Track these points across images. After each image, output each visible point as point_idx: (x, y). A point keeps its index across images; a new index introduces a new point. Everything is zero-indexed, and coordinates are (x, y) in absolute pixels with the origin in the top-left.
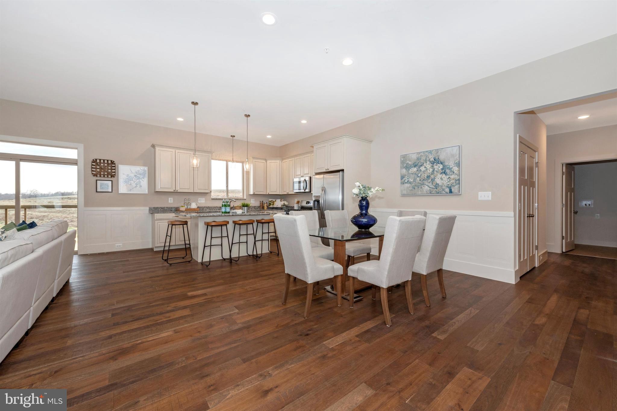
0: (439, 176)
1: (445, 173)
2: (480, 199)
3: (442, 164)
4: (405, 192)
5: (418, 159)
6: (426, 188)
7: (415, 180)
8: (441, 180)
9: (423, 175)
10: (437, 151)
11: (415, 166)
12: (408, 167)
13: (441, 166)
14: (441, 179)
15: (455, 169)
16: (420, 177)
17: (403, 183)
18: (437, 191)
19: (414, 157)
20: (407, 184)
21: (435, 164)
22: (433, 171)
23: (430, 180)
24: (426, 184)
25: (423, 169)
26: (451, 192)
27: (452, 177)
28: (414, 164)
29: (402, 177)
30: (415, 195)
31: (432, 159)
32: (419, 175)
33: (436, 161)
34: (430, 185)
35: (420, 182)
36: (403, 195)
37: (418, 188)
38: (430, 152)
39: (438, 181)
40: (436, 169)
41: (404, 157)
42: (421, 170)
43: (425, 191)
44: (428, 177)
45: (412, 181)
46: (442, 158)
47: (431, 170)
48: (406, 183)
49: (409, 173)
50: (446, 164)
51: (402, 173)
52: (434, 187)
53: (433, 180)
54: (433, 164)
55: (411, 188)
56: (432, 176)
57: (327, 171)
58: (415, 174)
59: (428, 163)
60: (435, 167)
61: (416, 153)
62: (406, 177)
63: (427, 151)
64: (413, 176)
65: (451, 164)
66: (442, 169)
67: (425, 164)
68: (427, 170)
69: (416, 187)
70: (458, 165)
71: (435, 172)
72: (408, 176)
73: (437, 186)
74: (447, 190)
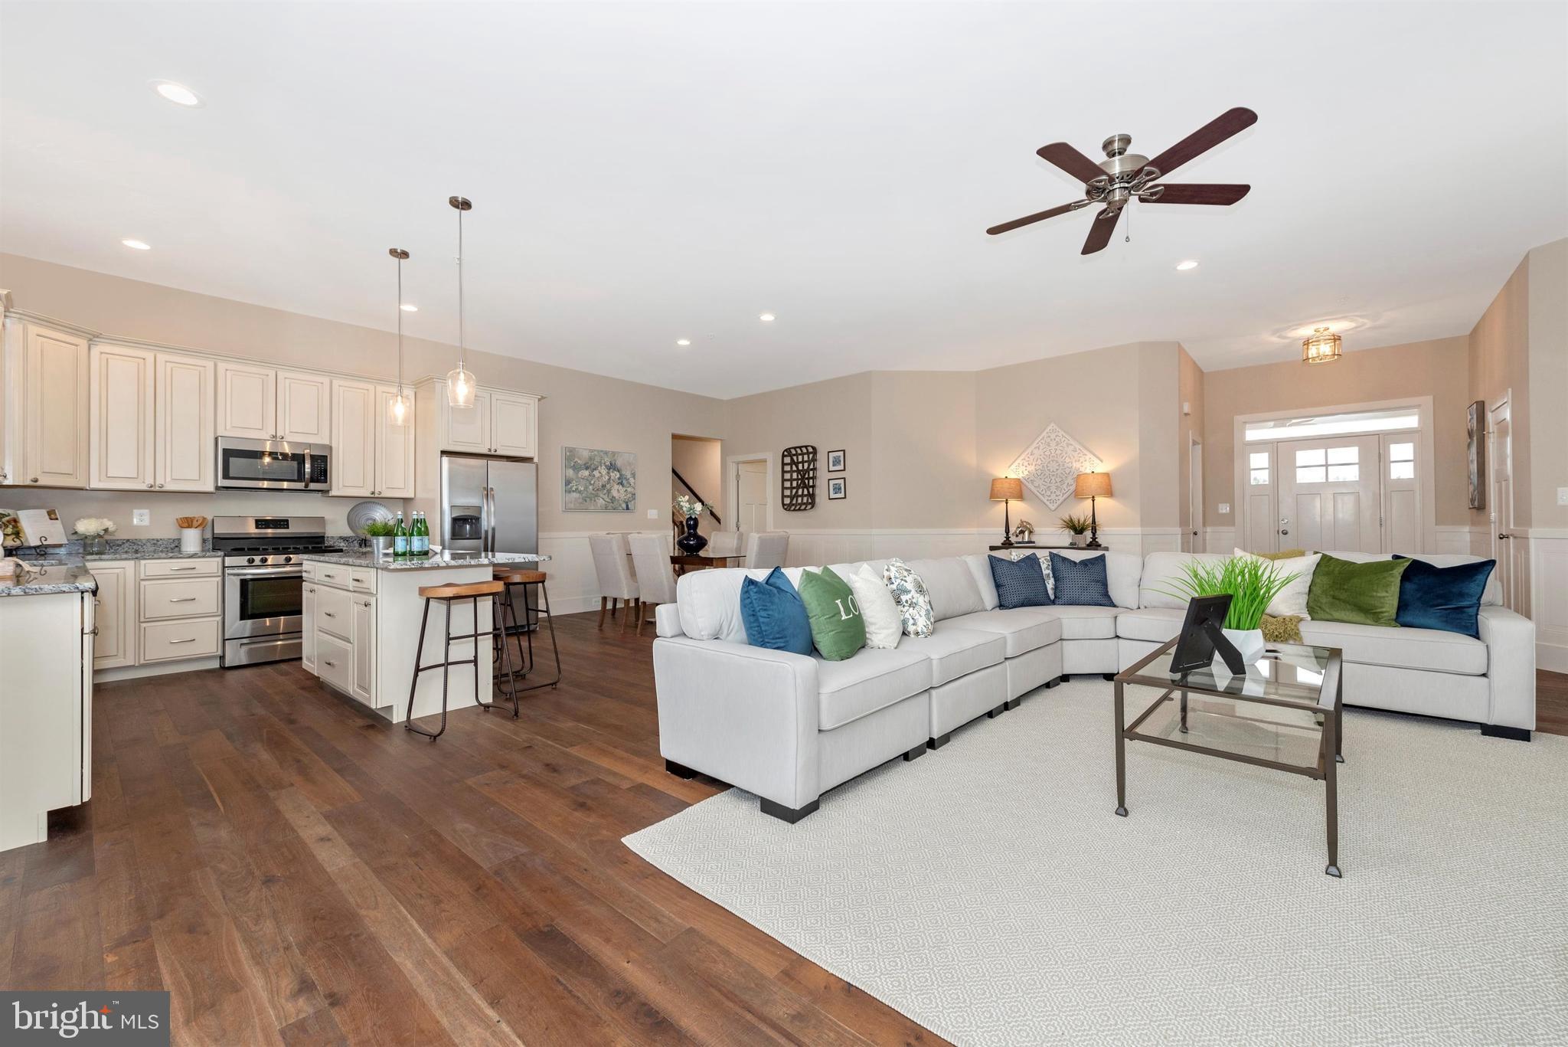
0: (616, 487)
1: (621, 484)
2: (649, 517)
3: (619, 472)
4: (572, 506)
5: (590, 458)
6: (601, 502)
7: (586, 488)
8: (617, 492)
9: (597, 483)
10: (614, 453)
11: (587, 468)
12: (576, 468)
13: (618, 476)
14: (618, 490)
15: (632, 480)
16: (593, 485)
17: (569, 491)
18: (612, 505)
19: (586, 454)
20: (575, 494)
21: (611, 470)
22: (609, 479)
23: (605, 491)
24: (601, 495)
25: (596, 473)
26: (628, 508)
27: (629, 489)
28: (585, 464)
29: (568, 482)
30: (586, 510)
31: (608, 463)
32: (592, 482)
33: (612, 467)
34: (605, 497)
35: (593, 492)
36: (567, 510)
37: (591, 500)
38: (606, 453)
39: (614, 493)
40: (612, 478)
41: (570, 451)
42: (594, 476)
43: (599, 505)
44: (604, 486)
45: (582, 489)
46: (619, 463)
47: (607, 477)
48: (573, 491)
49: (577, 477)
50: (623, 473)
51: (567, 474)
52: (610, 501)
53: (609, 491)
54: (609, 469)
55: (581, 500)
56: (608, 486)
57: (493, 453)
58: (587, 480)
59: (603, 467)
60: (611, 474)
61: (588, 451)
62: (574, 483)
63: (602, 451)
64: (584, 482)
65: (628, 474)
66: (619, 479)
67: (599, 468)
68: (601, 476)
69: (588, 499)
70: (634, 475)
71: (611, 481)
72: (576, 482)
73: (613, 499)
74: (624, 506)
